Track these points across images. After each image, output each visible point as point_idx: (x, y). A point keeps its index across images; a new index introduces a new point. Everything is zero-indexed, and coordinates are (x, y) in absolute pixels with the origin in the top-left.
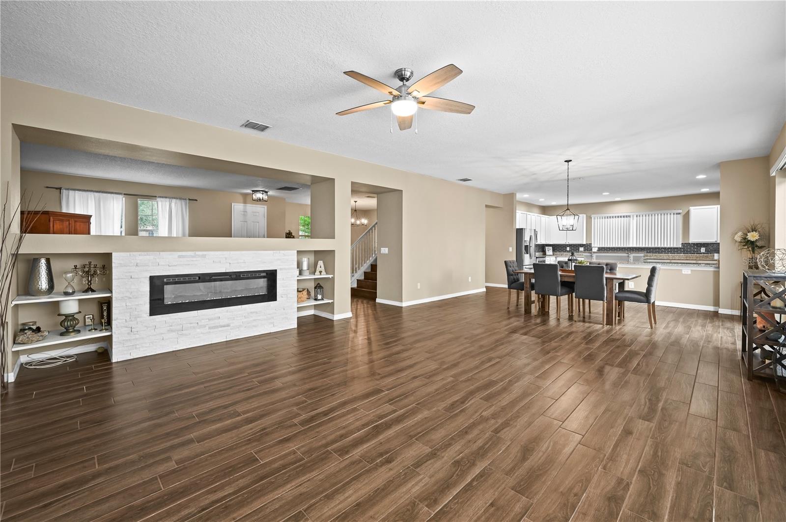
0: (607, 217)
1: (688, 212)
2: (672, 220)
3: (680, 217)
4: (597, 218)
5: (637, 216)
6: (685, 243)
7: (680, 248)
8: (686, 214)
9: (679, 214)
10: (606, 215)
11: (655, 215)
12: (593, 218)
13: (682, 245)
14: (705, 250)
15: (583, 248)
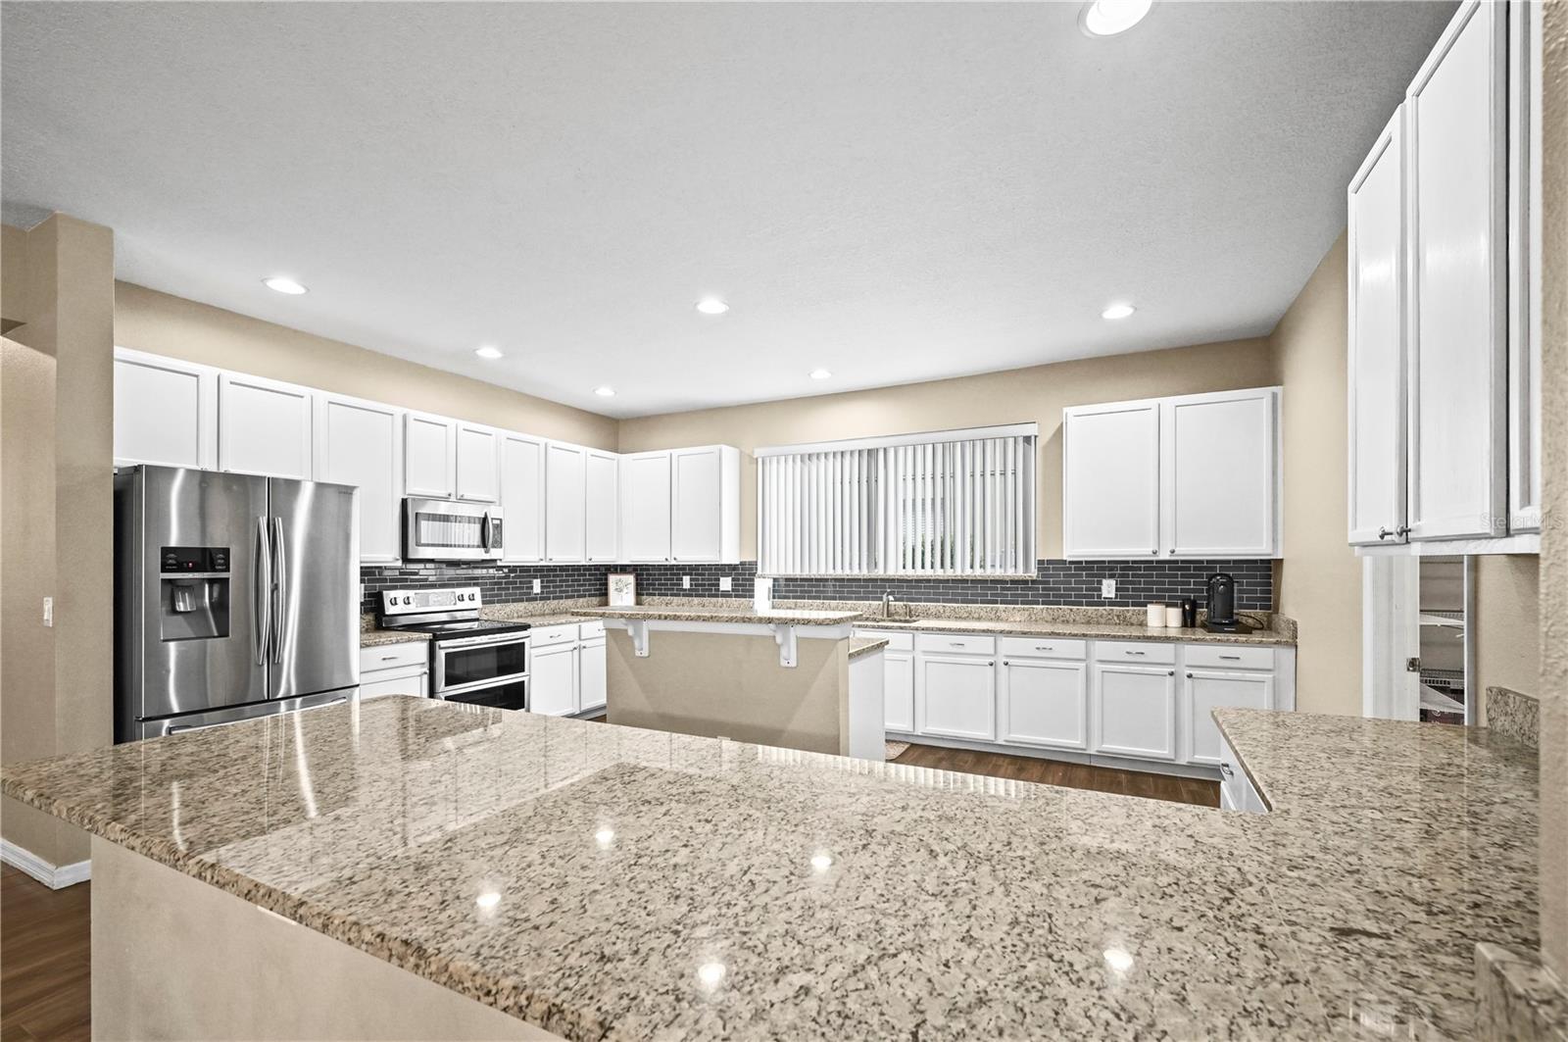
5: (897, 452)
6: (1048, 563)
7: (1034, 582)
8: (1053, 437)
9: (1028, 439)
12: (760, 461)
13: (1039, 569)
14: (1117, 589)
15: (730, 579)
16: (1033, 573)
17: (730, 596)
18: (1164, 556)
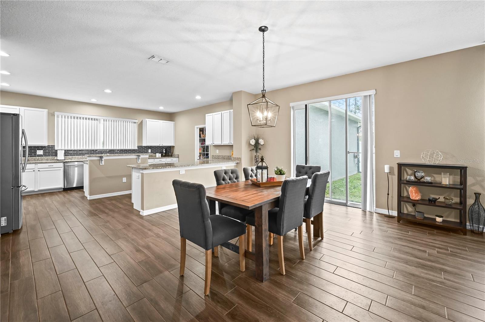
0: (74, 118)
1: (142, 122)
2: (131, 127)
3: (136, 126)
4: (62, 117)
5: (104, 121)
6: (140, 146)
7: (137, 150)
8: (140, 123)
9: (135, 123)
10: (73, 115)
11: (119, 121)
12: (56, 116)
13: (138, 148)
14: (151, 151)
15: (42, 150)
16: (137, 148)
17: (43, 156)
18: (161, 145)
